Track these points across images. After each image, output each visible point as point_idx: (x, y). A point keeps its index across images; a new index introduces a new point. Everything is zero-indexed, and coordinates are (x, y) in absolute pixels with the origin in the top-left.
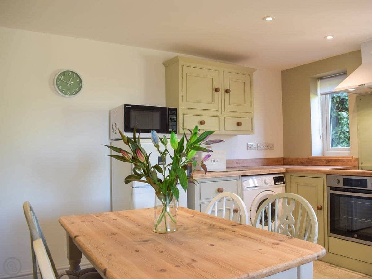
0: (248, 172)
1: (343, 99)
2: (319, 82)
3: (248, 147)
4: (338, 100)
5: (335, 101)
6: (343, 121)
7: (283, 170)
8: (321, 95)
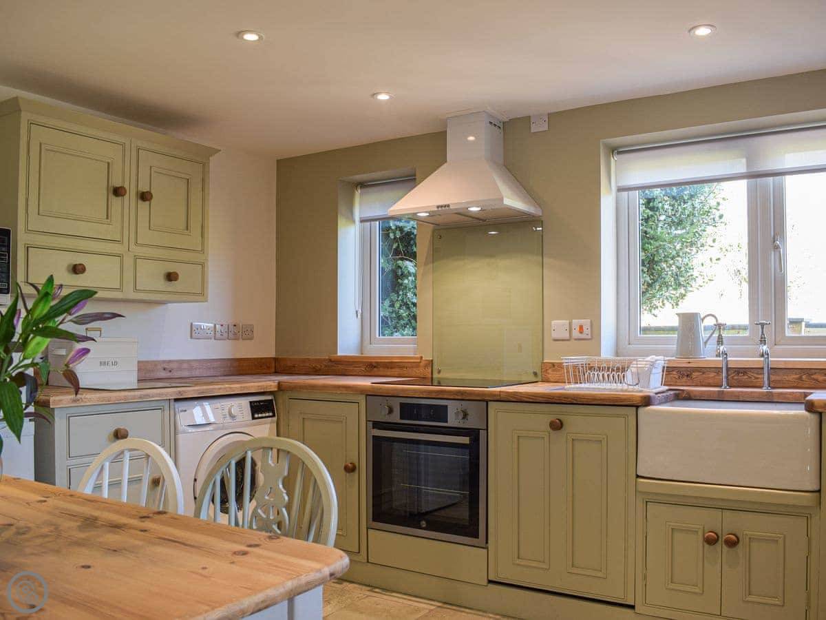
0: (191, 391)
1: (409, 234)
2: (358, 192)
3: (193, 332)
4: (398, 235)
5: (392, 236)
6: (406, 281)
7: (271, 385)
8: (362, 221)
